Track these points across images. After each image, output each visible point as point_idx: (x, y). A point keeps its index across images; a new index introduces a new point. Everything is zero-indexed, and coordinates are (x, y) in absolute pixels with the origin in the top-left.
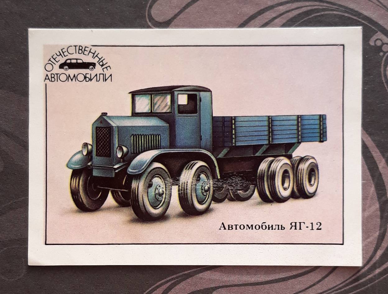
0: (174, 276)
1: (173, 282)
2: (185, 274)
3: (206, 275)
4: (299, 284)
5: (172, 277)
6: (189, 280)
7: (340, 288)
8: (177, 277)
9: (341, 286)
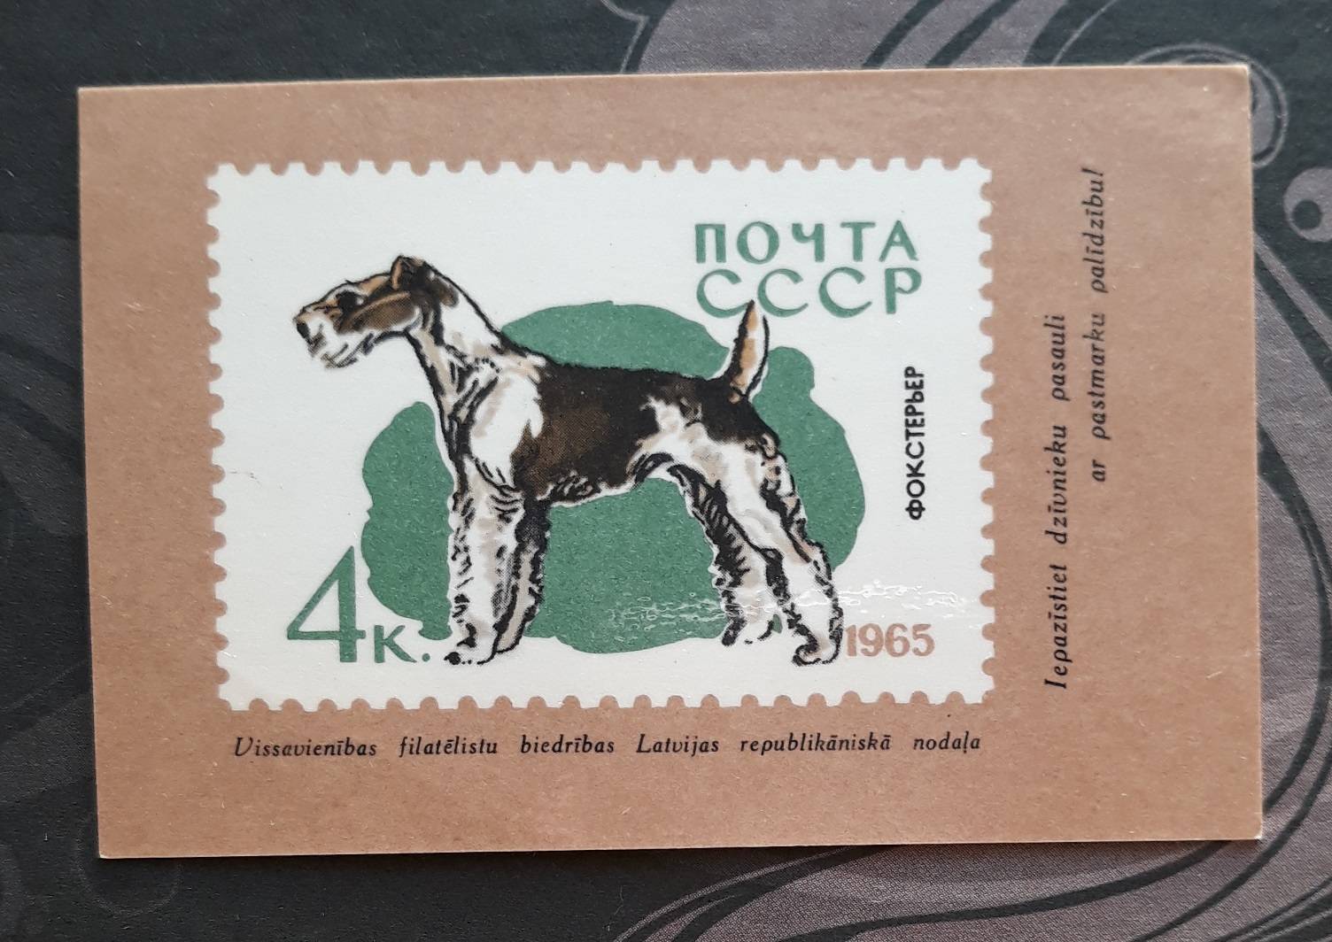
0: (706, 891)
1: (700, 911)
2: (743, 883)
3: (819, 883)
4: (1143, 912)
5: (700, 893)
6: (759, 904)
7: (1290, 922)
8: (716, 895)
9: (1292, 913)
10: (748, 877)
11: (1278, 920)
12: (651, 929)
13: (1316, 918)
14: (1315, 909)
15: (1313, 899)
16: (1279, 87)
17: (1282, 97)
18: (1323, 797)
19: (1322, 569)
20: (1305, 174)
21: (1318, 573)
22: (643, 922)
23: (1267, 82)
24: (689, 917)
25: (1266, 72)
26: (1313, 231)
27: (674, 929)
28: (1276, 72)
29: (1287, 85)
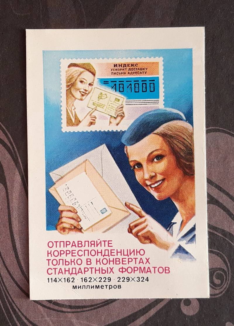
10: (20, 160)
11: (8, 295)
12: (6, 135)
13: (8, 305)
14: (10, 304)
15: (13, 304)
16: (220, 295)
17: (217, 296)
18: (39, 306)
19: (97, 306)
20: (198, 302)
21: (96, 305)
22: (8, 133)
23: (222, 292)
24: (9, 145)
25: (224, 292)
26: (183, 304)
27: (6, 141)
28: (224, 294)
29: (220, 297)
